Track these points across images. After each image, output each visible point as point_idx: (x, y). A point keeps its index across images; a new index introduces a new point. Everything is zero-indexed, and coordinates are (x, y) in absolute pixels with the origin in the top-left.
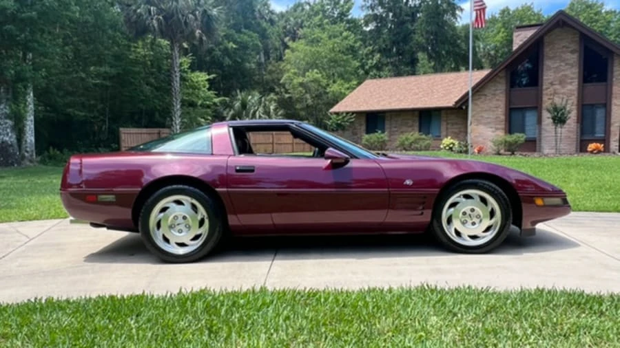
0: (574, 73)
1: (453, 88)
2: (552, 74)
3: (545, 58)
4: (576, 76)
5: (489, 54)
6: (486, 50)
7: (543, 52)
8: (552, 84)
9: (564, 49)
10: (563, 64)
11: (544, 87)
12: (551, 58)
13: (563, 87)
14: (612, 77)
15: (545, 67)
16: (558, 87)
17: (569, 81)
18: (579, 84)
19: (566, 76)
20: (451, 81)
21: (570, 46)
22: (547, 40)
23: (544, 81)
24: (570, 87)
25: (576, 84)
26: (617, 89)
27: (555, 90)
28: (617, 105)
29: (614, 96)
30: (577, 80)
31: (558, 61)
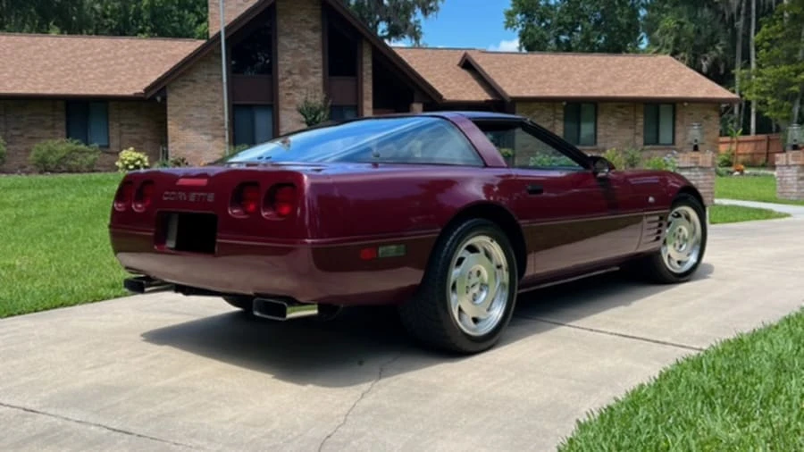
0: (317, 60)
2: (289, 58)
3: (278, 33)
4: (319, 64)
8: (290, 73)
9: (304, 24)
10: (303, 46)
11: (280, 76)
12: (287, 35)
13: (305, 78)
14: (362, 70)
15: (279, 47)
16: (297, 77)
17: (312, 70)
18: (324, 77)
19: (307, 62)
21: (310, 20)
22: (280, 6)
23: (280, 68)
24: (313, 79)
25: (320, 75)
26: (368, 88)
27: (294, 81)
28: (368, 108)
29: (365, 95)
30: (320, 70)
31: (296, 40)
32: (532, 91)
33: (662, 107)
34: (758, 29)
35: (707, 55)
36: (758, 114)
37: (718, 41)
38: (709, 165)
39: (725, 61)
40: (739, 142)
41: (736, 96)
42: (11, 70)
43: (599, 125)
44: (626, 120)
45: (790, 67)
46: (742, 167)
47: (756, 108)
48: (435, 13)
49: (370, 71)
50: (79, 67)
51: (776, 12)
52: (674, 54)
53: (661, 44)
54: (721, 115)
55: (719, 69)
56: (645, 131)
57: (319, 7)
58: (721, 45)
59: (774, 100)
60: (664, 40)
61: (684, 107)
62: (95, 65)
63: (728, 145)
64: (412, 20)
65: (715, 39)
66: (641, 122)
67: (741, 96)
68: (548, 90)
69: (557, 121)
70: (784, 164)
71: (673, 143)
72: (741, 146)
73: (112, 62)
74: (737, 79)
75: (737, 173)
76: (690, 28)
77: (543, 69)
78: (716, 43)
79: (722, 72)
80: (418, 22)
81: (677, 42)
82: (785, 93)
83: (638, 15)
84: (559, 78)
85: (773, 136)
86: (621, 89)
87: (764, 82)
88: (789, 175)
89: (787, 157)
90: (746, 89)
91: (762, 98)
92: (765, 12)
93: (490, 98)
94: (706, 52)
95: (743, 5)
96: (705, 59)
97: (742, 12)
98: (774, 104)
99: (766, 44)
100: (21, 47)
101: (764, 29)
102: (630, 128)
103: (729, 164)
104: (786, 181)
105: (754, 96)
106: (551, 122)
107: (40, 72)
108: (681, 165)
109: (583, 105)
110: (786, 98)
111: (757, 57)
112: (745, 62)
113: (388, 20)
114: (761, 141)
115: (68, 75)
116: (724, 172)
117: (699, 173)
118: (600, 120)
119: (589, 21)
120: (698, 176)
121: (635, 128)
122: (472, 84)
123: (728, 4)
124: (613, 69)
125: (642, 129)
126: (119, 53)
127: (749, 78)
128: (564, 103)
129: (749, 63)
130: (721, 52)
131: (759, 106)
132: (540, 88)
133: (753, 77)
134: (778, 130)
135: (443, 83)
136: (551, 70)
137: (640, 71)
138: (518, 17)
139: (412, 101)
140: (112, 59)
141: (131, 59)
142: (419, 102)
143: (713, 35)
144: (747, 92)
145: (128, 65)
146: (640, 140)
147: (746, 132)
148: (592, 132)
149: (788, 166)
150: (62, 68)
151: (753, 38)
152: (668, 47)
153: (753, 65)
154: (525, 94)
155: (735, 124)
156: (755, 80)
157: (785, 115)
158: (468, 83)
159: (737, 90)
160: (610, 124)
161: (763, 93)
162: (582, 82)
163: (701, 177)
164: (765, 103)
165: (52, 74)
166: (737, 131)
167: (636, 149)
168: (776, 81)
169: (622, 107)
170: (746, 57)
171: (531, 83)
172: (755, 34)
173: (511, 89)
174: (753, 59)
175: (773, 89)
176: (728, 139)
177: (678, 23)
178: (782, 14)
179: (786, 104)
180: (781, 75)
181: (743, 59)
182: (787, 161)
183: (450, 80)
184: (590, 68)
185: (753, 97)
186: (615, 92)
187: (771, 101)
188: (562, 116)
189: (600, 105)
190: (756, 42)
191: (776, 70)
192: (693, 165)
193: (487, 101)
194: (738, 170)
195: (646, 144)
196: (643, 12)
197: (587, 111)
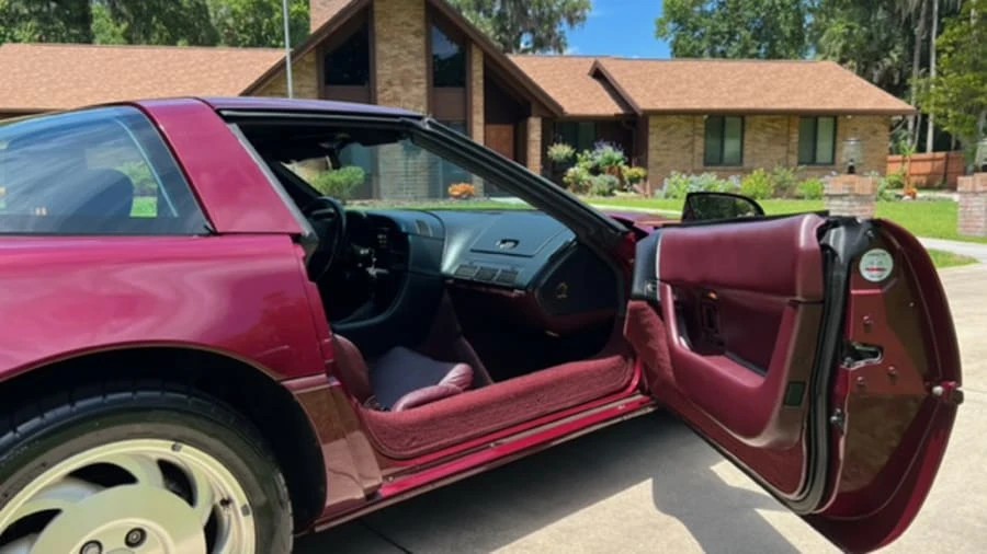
0: (419, 68)
1: (210, 76)
2: (390, 67)
3: (377, 38)
4: (422, 73)
5: (225, 24)
6: (219, 16)
7: (373, 28)
8: (390, 83)
9: (405, 28)
10: (404, 52)
11: (379, 88)
12: (387, 40)
13: (407, 90)
14: (471, 80)
15: (378, 55)
16: (398, 89)
17: (415, 81)
18: (428, 88)
19: (409, 71)
20: (202, 64)
21: (412, 22)
22: (378, 7)
23: (378, 79)
24: (415, 91)
25: (424, 86)
26: (478, 100)
27: (395, 93)
28: (479, 124)
29: (475, 109)
30: (423, 80)
31: (396, 46)
32: (668, 103)
33: (821, 120)
34: (939, 33)
35: (879, 63)
36: (936, 129)
37: (893, 47)
38: (868, 192)
39: (901, 70)
40: (913, 161)
41: (911, 107)
42: (95, 84)
43: (746, 142)
44: (777, 135)
45: (976, 74)
46: (915, 190)
47: (934, 122)
48: (581, 23)
49: (481, 81)
50: (169, 80)
51: (962, 12)
52: (842, 62)
53: (827, 51)
54: (892, 129)
55: (893, 79)
56: (800, 149)
57: (423, 8)
58: (896, 52)
59: (956, 113)
60: (830, 46)
61: (848, 120)
62: (186, 78)
63: (900, 165)
64: (557, 30)
65: (890, 45)
66: (795, 137)
67: (918, 108)
68: (687, 101)
69: (697, 138)
70: (970, 189)
71: (833, 162)
72: (914, 164)
73: (205, 75)
74: (914, 89)
75: (907, 197)
76: (860, 32)
77: (684, 76)
78: (890, 49)
79: (896, 81)
80: (562, 32)
81: (845, 49)
82: (970, 104)
83: (804, 21)
84: (701, 87)
85: (952, 154)
86: (773, 100)
87: (945, 92)
88: (975, 204)
89: (974, 180)
90: (922, 101)
91: (942, 110)
92: (950, 12)
93: (620, 111)
94: (878, 59)
95: (924, 5)
96: (877, 67)
97: (923, 13)
98: (955, 117)
99: (950, 49)
100: (110, 59)
101: (947, 31)
102: (782, 145)
103: (900, 186)
104: (970, 212)
105: (932, 108)
106: (690, 139)
107: (126, 86)
108: (831, 192)
109: (728, 119)
110: (969, 111)
111: (937, 64)
112: (924, 70)
113: (532, 31)
114: (939, 159)
115: (155, 89)
116: (892, 197)
117: (854, 203)
118: (748, 136)
119: (748, 29)
120: (853, 206)
121: (787, 145)
122: (602, 95)
123: (906, 3)
124: (766, 77)
125: (796, 146)
126: (214, 66)
127: (928, 87)
128: (706, 117)
129: (928, 71)
130: (896, 59)
131: (937, 120)
132: (677, 100)
133: (933, 86)
134: (958, 146)
135: (568, 95)
136: (692, 78)
137: (797, 79)
138: (671, 25)
139: (530, 115)
140: (206, 71)
141: (226, 71)
142: (538, 116)
143: (887, 40)
144: (925, 103)
145: (222, 78)
146: (794, 159)
147: (921, 149)
148: (738, 149)
149: (976, 193)
150: (150, 82)
151: (934, 41)
152: (834, 55)
153: (933, 73)
154: (660, 106)
155: (909, 141)
156: (934, 89)
157: (968, 130)
158: (597, 94)
159: (913, 102)
160: (759, 141)
161: (944, 105)
162: (728, 92)
163: (857, 208)
164: (945, 116)
165: (137, 88)
166: (910, 149)
167: (788, 169)
168: (959, 91)
169: (773, 121)
170: (925, 63)
171: (668, 93)
172: (937, 36)
173: (643, 101)
174: (933, 65)
175: (955, 100)
176: (900, 157)
177: (847, 27)
178: (969, 12)
179: (969, 117)
180: (966, 84)
181: (921, 67)
182: (974, 186)
183: (577, 91)
184: (738, 76)
185: (931, 111)
186: (765, 103)
187: (951, 113)
188: (702, 132)
189: (748, 119)
190: (937, 46)
191: (959, 78)
192: (846, 192)
193: (617, 115)
194: (909, 194)
195: (800, 163)
196: (809, 19)
197: (733, 125)
